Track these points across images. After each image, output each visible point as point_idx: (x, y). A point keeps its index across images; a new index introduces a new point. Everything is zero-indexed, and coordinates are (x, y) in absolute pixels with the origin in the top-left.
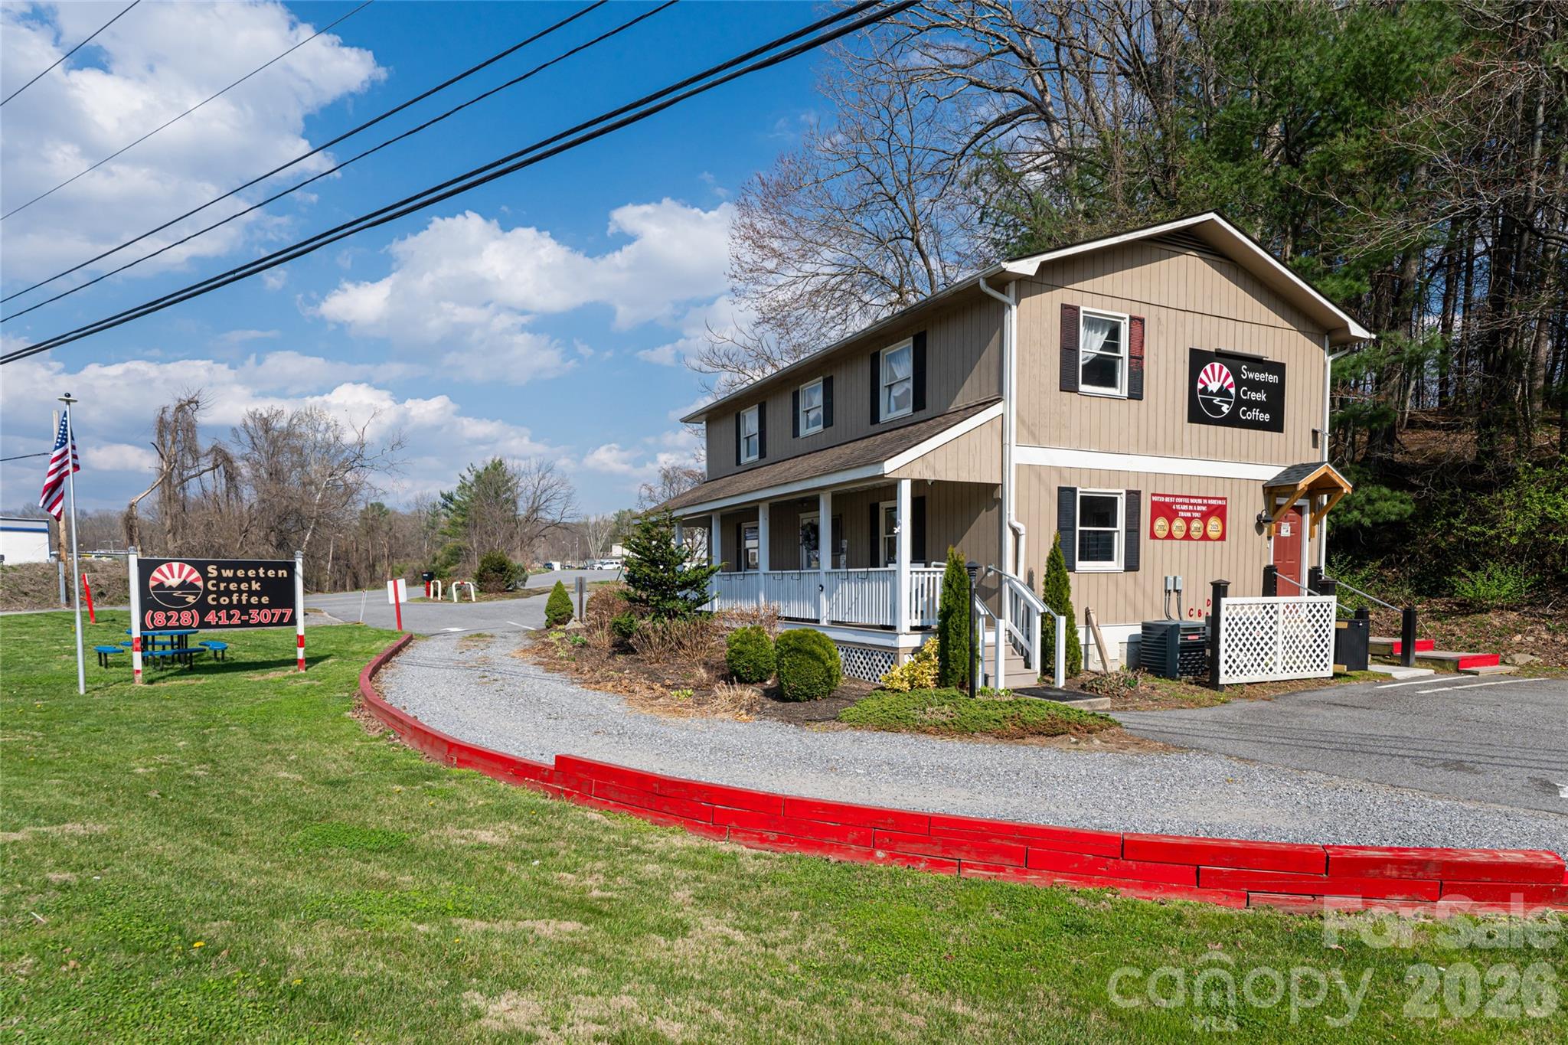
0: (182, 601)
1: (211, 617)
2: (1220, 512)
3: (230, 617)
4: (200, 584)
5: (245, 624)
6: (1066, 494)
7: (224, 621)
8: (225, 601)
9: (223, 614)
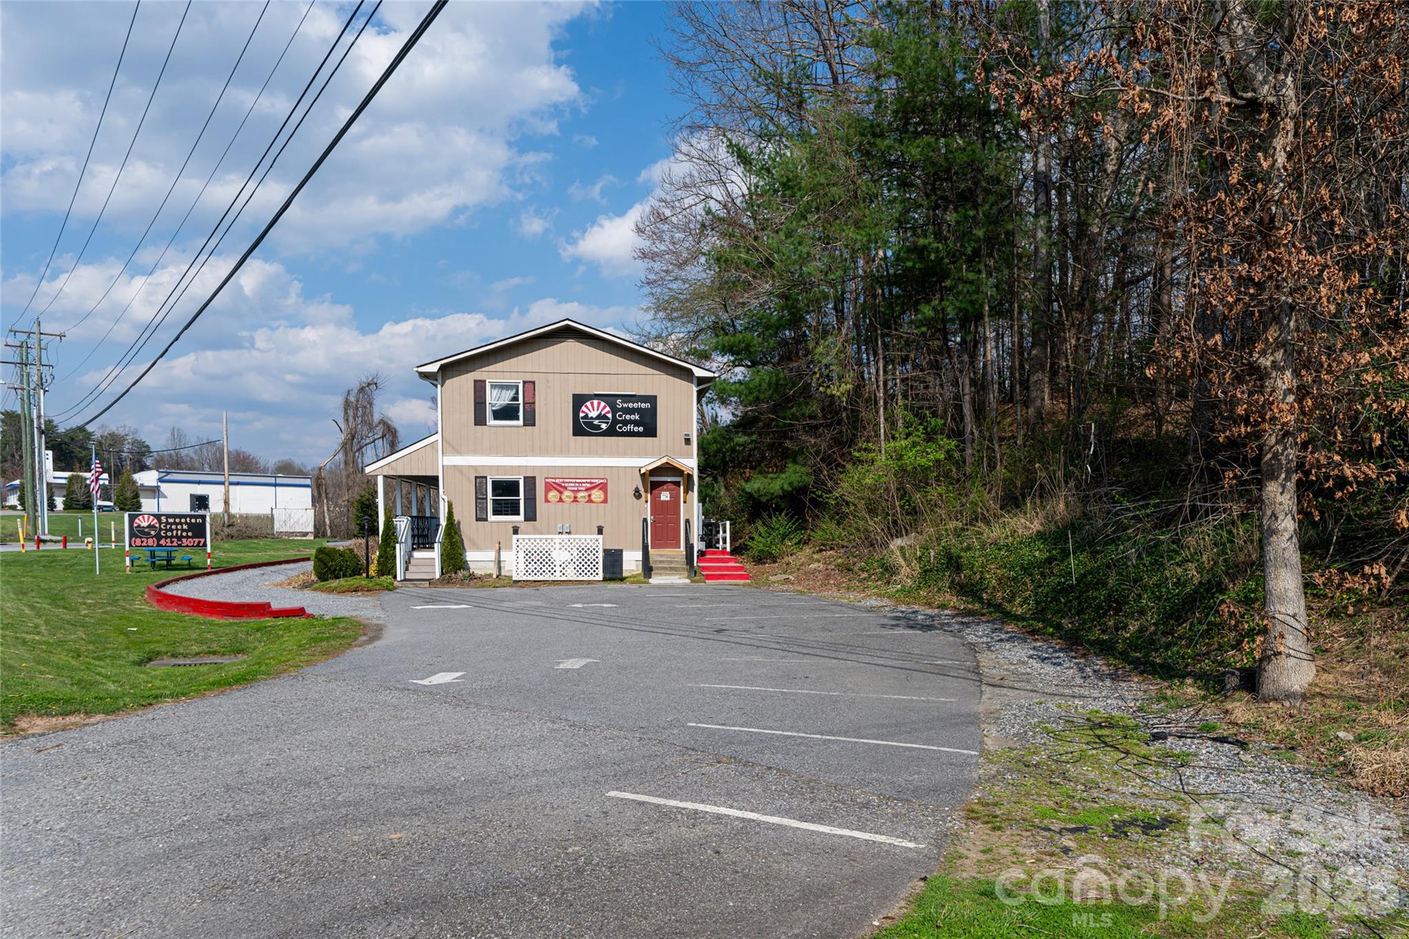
0: (149, 533)
1: (162, 542)
2: (603, 487)
3: (172, 542)
4: (157, 525)
5: (179, 546)
6: (480, 481)
7: (169, 544)
8: (169, 534)
9: (168, 540)
